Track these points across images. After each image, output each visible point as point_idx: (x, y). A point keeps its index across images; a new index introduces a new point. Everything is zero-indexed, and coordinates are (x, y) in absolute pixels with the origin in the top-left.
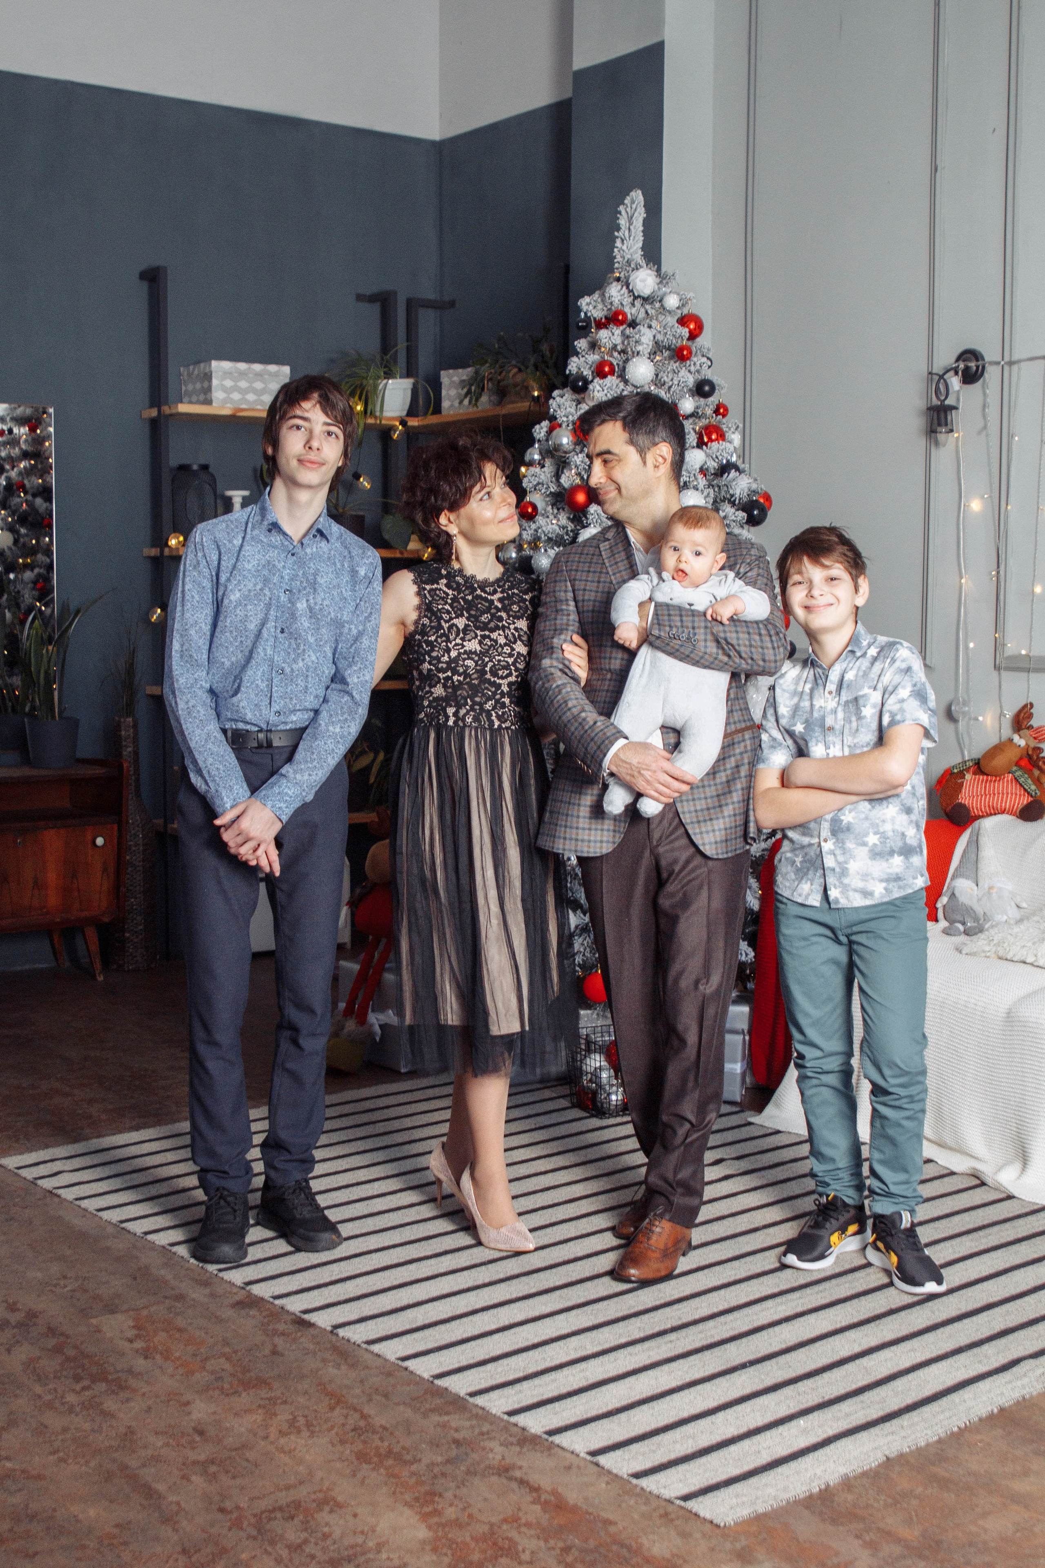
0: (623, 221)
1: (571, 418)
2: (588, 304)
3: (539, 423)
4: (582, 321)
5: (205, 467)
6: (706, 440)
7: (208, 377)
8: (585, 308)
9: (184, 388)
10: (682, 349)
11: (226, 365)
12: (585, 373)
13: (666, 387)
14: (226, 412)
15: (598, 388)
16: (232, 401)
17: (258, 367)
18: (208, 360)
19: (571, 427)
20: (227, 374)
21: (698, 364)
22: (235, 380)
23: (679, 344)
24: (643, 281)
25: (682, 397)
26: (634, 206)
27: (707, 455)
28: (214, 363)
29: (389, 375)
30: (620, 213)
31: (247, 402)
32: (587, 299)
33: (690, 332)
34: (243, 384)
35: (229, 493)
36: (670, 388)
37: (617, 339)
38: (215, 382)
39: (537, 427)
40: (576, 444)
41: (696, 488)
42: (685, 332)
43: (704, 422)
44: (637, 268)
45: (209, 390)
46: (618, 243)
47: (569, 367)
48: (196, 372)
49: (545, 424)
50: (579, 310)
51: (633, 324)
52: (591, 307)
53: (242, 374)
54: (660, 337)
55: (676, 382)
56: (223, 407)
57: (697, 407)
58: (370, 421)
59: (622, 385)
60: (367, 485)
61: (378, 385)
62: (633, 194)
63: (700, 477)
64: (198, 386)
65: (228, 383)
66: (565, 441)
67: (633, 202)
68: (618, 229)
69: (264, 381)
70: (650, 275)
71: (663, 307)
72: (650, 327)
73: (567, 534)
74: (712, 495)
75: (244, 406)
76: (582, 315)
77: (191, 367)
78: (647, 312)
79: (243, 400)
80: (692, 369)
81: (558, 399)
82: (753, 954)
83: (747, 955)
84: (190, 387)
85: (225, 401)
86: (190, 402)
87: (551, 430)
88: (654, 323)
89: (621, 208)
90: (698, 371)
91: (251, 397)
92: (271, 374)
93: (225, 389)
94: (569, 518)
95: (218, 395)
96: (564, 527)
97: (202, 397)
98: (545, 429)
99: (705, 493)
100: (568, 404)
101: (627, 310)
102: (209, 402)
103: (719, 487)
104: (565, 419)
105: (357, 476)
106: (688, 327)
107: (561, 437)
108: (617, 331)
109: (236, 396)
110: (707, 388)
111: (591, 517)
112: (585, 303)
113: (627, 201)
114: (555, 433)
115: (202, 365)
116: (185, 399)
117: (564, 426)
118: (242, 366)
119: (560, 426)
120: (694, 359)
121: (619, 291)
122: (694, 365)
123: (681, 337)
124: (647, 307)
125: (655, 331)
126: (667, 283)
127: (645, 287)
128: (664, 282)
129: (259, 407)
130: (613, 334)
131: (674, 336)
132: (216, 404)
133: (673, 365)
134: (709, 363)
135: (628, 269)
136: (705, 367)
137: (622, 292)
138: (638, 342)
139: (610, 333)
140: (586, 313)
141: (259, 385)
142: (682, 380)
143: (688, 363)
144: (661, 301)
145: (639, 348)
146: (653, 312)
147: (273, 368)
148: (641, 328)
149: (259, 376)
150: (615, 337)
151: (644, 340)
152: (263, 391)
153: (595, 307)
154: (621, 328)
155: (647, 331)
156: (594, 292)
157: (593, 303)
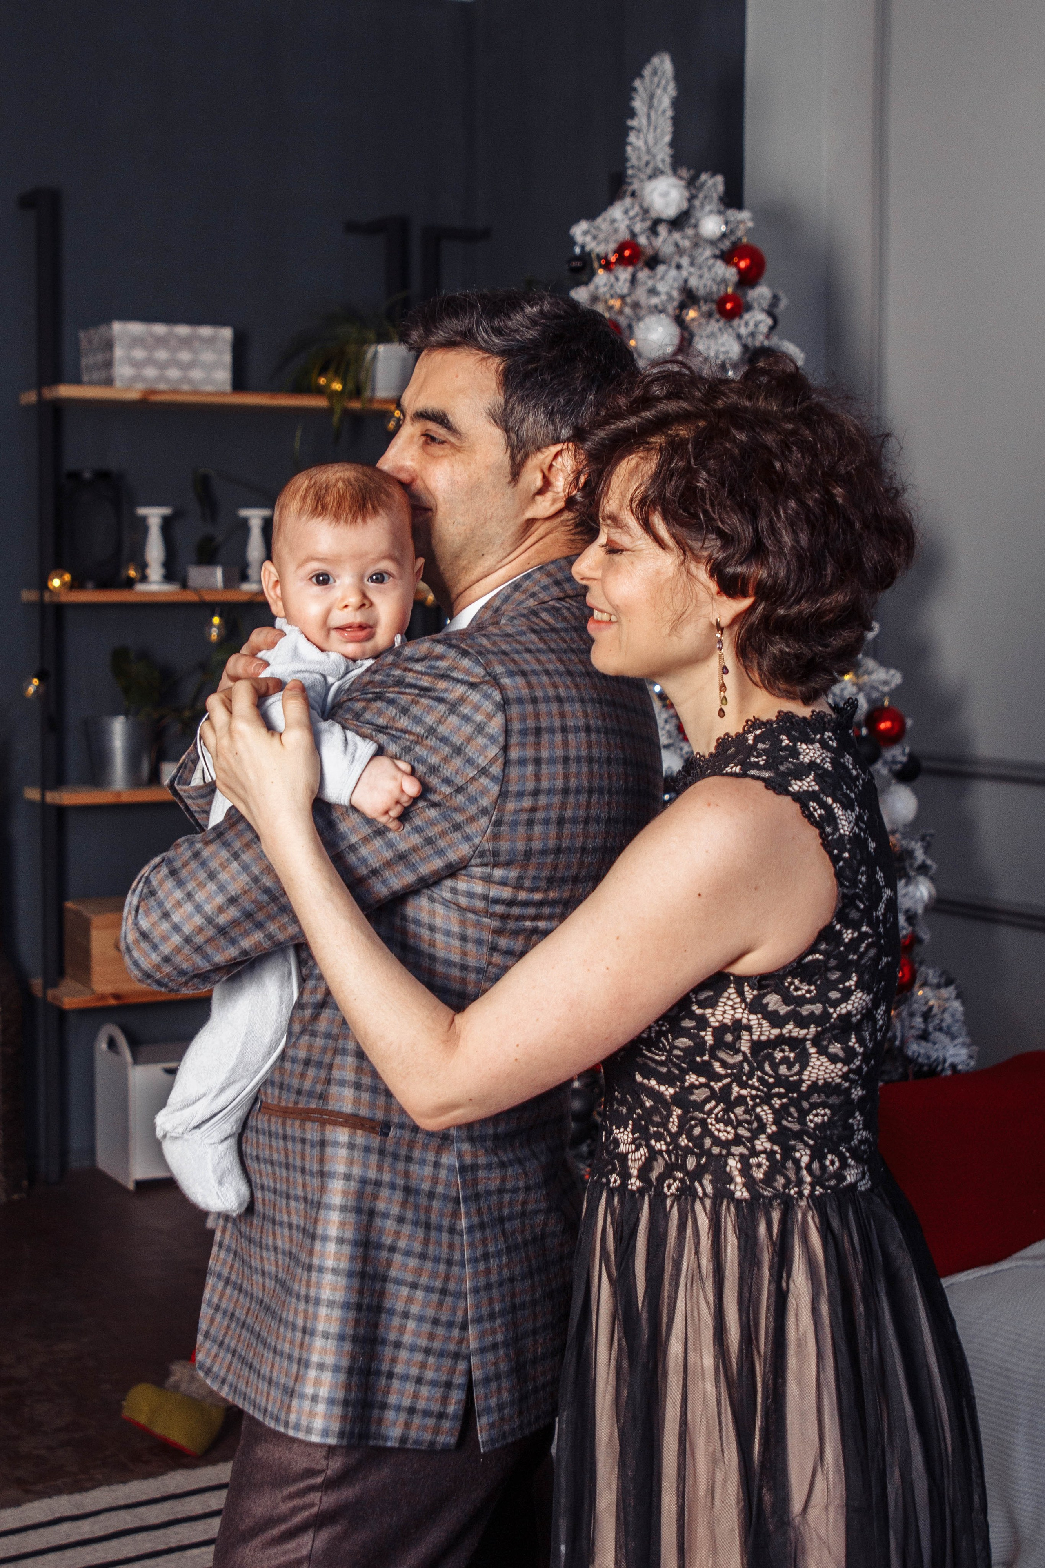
0: (638, 104)
2: (585, 233)
4: (576, 259)
5: (103, 475)
7: (109, 345)
8: (579, 240)
9: (82, 362)
10: (725, 299)
11: (136, 328)
13: (700, 359)
14: (133, 395)
16: (144, 380)
17: (183, 330)
18: (108, 319)
20: (136, 342)
21: (751, 324)
22: (150, 349)
23: (721, 293)
24: (663, 197)
26: (656, 80)
28: (117, 327)
29: (383, 338)
30: (635, 90)
31: (167, 380)
32: (583, 225)
33: (740, 271)
34: (162, 355)
35: (142, 511)
36: (705, 361)
37: (623, 286)
38: (119, 352)
42: (730, 273)
44: (656, 173)
45: (109, 364)
46: (632, 138)
48: (96, 339)
50: (572, 242)
51: (654, 262)
52: (588, 238)
53: (161, 341)
54: (693, 282)
55: (713, 353)
56: (128, 389)
58: (355, 405)
61: (365, 353)
62: (656, 60)
64: (100, 357)
65: (139, 354)
67: (655, 72)
68: (632, 113)
69: (194, 351)
70: (675, 186)
71: (697, 235)
72: (679, 267)
75: (162, 386)
76: (577, 250)
77: (92, 331)
78: (677, 245)
79: (162, 378)
80: (743, 331)
84: (91, 360)
85: (134, 379)
86: (91, 383)
88: (685, 261)
89: (637, 83)
90: (753, 335)
91: (173, 373)
92: (204, 340)
93: (134, 363)
95: (123, 371)
97: (103, 374)
101: (642, 240)
102: (109, 382)
106: (737, 265)
108: (624, 274)
109: (150, 372)
112: (580, 231)
113: (647, 72)
115: (103, 329)
116: (86, 378)
118: (160, 329)
120: (747, 316)
121: (626, 212)
122: (747, 324)
123: (724, 281)
124: (677, 236)
125: (684, 273)
126: (705, 197)
127: (667, 205)
128: (701, 196)
129: (186, 387)
130: (617, 279)
131: (714, 280)
132: (118, 384)
133: (714, 326)
134: (769, 322)
135: (644, 177)
136: (764, 328)
137: (632, 213)
138: (653, 292)
139: (612, 279)
140: (583, 247)
141: (185, 356)
142: (723, 349)
143: (736, 322)
144: (696, 226)
145: (655, 300)
146: (686, 244)
147: (206, 331)
148: (661, 269)
149: (186, 343)
150: (620, 283)
151: (662, 287)
152: (192, 365)
153: (595, 237)
154: (630, 269)
155: (673, 273)
156: (592, 215)
157: (594, 231)
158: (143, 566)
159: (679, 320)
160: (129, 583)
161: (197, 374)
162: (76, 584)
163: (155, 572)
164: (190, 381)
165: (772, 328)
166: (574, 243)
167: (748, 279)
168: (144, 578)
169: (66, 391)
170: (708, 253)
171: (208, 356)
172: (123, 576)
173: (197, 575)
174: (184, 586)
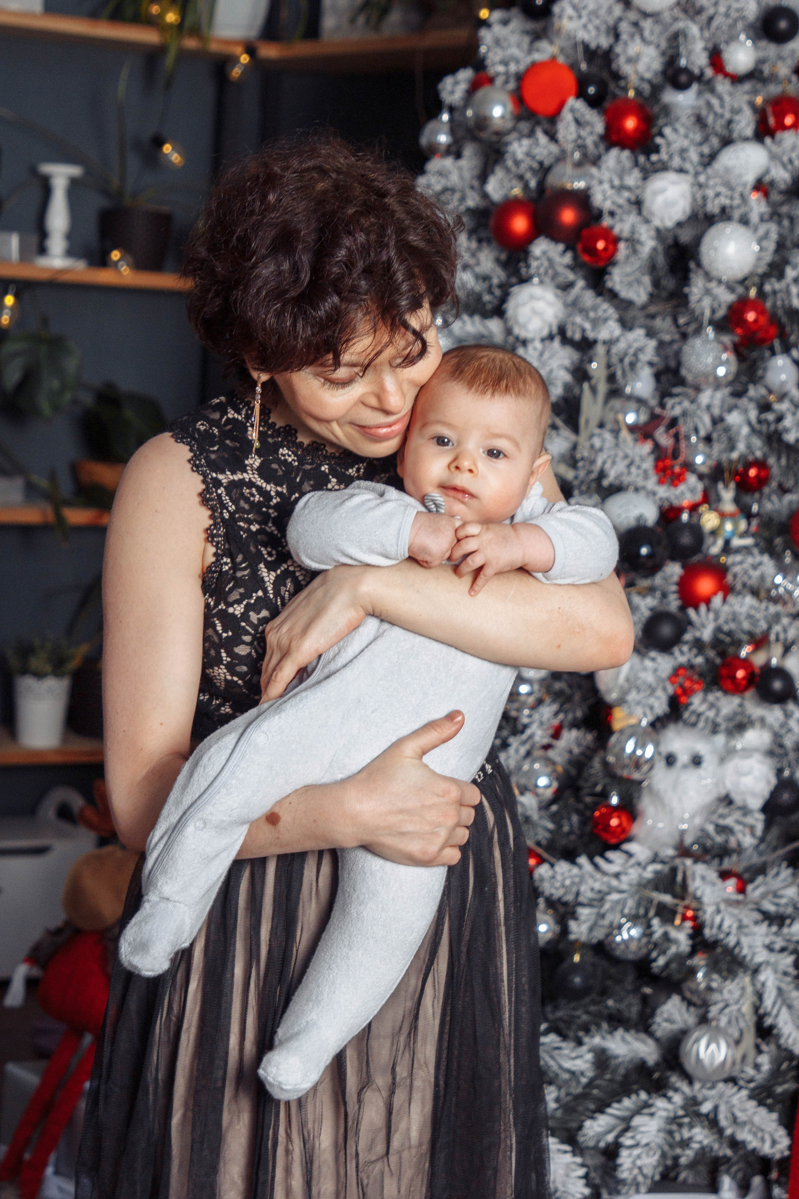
1: (513, 68)
3: (453, 70)
6: (773, 124)
13: (704, 17)
15: (570, 11)
19: (512, 85)
25: (732, 38)
27: (773, 157)
36: (711, 19)
39: (448, 82)
40: (518, 118)
41: (744, 221)
43: (774, 89)
49: (465, 75)
55: (722, 9)
57: (761, 62)
58: (191, 43)
59: (618, 10)
60: (176, 158)
63: (754, 197)
66: (497, 112)
73: (490, 291)
74: (774, 236)
81: (498, 30)
82: (784, 1142)
83: (774, 1143)
87: (475, 86)
94: (498, 261)
96: (486, 278)
98: (464, 86)
99: (762, 231)
100: (514, 39)
103: (791, 219)
104: (501, 69)
105: (159, 142)
107: (493, 103)
110: (783, 24)
111: (534, 264)
114: (480, 94)
117: (499, 81)
119: (491, 81)
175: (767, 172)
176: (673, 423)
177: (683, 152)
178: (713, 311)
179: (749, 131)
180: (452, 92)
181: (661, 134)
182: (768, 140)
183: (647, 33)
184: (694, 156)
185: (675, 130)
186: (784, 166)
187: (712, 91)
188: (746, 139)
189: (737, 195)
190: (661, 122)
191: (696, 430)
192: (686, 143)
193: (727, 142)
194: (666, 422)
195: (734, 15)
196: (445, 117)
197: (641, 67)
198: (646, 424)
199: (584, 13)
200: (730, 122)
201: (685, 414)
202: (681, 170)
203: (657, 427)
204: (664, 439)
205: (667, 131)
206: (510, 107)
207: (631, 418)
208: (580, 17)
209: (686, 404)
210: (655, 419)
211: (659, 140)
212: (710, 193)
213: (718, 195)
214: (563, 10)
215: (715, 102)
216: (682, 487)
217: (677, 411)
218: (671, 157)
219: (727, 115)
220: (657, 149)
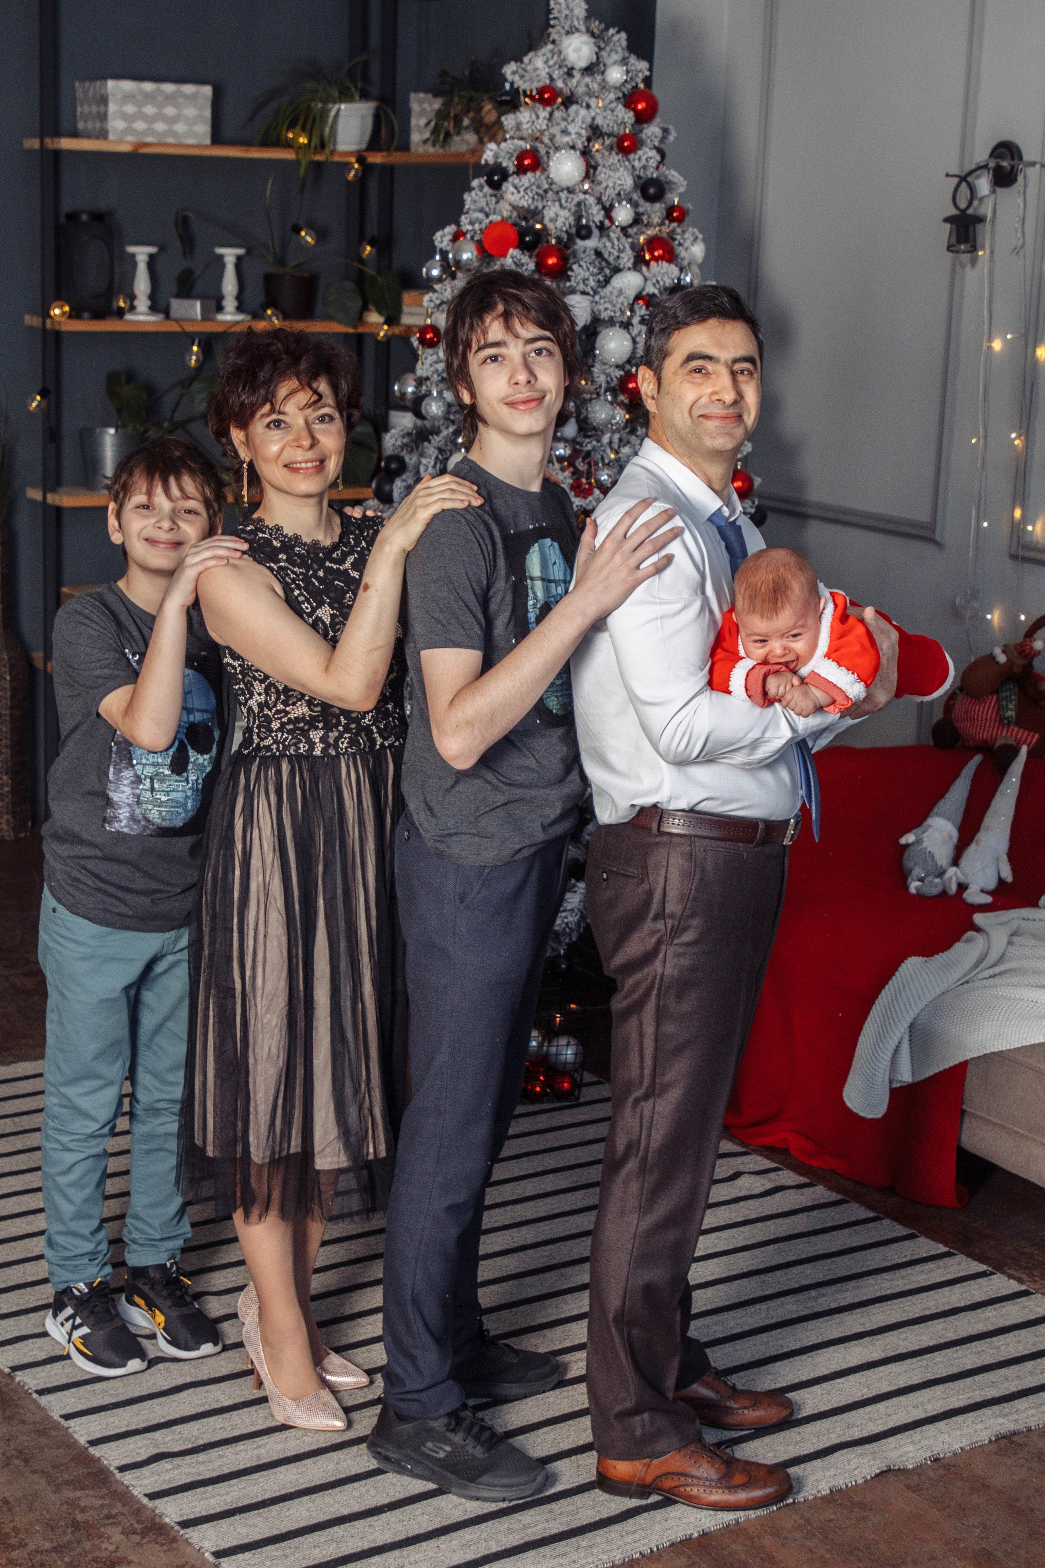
1: (478, 226)
2: (514, 73)
3: (442, 226)
4: (507, 93)
5: (98, 217)
6: (647, 257)
7: (104, 100)
8: (510, 77)
9: (79, 109)
10: (624, 137)
11: (127, 85)
12: (504, 164)
13: (601, 188)
14: (125, 148)
15: (512, 189)
16: (133, 132)
17: (169, 88)
18: (104, 78)
19: (476, 238)
20: (128, 98)
21: (644, 158)
22: (140, 104)
23: (622, 133)
24: (577, 50)
25: (618, 203)
27: (647, 279)
28: (111, 84)
31: (154, 134)
32: (513, 66)
33: (638, 113)
34: (150, 110)
35: (131, 249)
37: (542, 124)
38: (112, 108)
39: (438, 235)
41: (626, 325)
42: (630, 115)
43: (651, 232)
44: (573, 30)
45: (104, 119)
47: (485, 157)
48: (91, 92)
49: (450, 229)
50: (504, 79)
51: (569, 101)
52: (516, 78)
53: (149, 98)
54: (599, 121)
55: (611, 184)
56: (121, 141)
57: (638, 216)
58: (318, 157)
59: (547, 183)
60: (310, 239)
61: (328, 111)
65: (130, 109)
66: (467, 256)
69: (177, 106)
70: (586, 43)
71: (605, 81)
72: (588, 106)
75: (150, 139)
76: (507, 86)
77: (87, 84)
78: (587, 86)
79: (151, 131)
80: (637, 164)
81: (475, 194)
84: (86, 109)
85: (126, 131)
86: (87, 134)
87: (455, 237)
88: (594, 102)
90: (645, 167)
91: (160, 127)
92: (187, 97)
93: (125, 117)
95: (116, 124)
97: (98, 128)
98: (449, 237)
101: (560, 84)
102: (103, 134)
104: (470, 228)
105: (297, 229)
106: (635, 108)
107: (464, 249)
108: (544, 112)
109: (140, 126)
110: (652, 191)
112: (509, 70)
114: (457, 243)
115: (98, 83)
116: (81, 131)
117: (470, 234)
118: (148, 87)
119: (464, 236)
120: (640, 153)
121: (546, 62)
122: (639, 159)
123: (623, 123)
124: (588, 79)
125: (593, 114)
126: (611, 50)
127: (579, 58)
128: (608, 49)
129: (171, 140)
130: (538, 117)
131: (615, 121)
132: (111, 137)
133: (615, 158)
134: (658, 158)
135: (563, 32)
136: (653, 163)
137: (551, 63)
138: (565, 132)
139: (534, 116)
140: (512, 84)
141: (170, 111)
142: (619, 182)
143: (631, 156)
144: (603, 73)
145: (566, 139)
146: (595, 86)
147: (189, 89)
148: (573, 108)
149: (171, 99)
150: (540, 121)
151: (572, 129)
152: (176, 119)
153: (522, 77)
154: (549, 109)
155: (583, 112)
156: (519, 59)
157: (521, 72)
158: (132, 297)
159: (586, 153)
160: (120, 313)
161: (180, 128)
162: (75, 314)
163: (142, 303)
164: (175, 134)
165: (661, 162)
166: (506, 80)
167: (643, 118)
168: (132, 308)
169: (66, 144)
170: (612, 96)
171: (190, 112)
172: (115, 305)
173: (178, 307)
174: (167, 316)
175: (643, 289)
176: (588, 454)
177: (585, 280)
178: (608, 383)
179: (630, 265)
180: (442, 242)
181: (572, 270)
182: (644, 269)
183: (563, 201)
184: (592, 283)
185: (580, 266)
186: (654, 285)
187: (608, 237)
188: (629, 269)
189: (617, 310)
190: (571, 261)
191: (603, 458)
192: (587, 274)
193: (617, 270)
194: (583, 455)
195: (618, 189)
196: (438, 257)
197: (559, 224)
198: (570, 456)
199: (522, 190)
200: (618, 257)
201: (594, 449)
202: (584, 293)
203: (577, 458)
204: (581, 466)
205: (575, 267)
206: (475, 253)
207: (560, 452)
208: (519, 192)
209: (594, 443)
210: (576, 453)
211: (570, 273)
212: (602, 308)
213: (606, 309)
214: (507, 188)
215: (608, 244)
216: (590, 498)
217: (589, 447)
218: (578, 284)
219: (616, 254)
220: (569, 279)
